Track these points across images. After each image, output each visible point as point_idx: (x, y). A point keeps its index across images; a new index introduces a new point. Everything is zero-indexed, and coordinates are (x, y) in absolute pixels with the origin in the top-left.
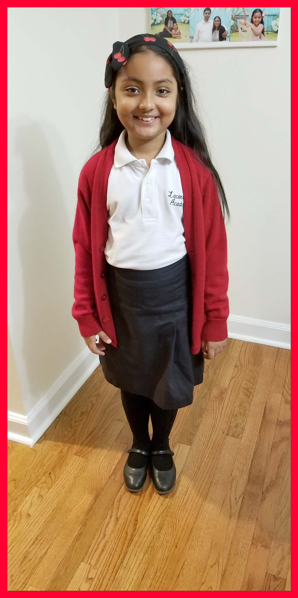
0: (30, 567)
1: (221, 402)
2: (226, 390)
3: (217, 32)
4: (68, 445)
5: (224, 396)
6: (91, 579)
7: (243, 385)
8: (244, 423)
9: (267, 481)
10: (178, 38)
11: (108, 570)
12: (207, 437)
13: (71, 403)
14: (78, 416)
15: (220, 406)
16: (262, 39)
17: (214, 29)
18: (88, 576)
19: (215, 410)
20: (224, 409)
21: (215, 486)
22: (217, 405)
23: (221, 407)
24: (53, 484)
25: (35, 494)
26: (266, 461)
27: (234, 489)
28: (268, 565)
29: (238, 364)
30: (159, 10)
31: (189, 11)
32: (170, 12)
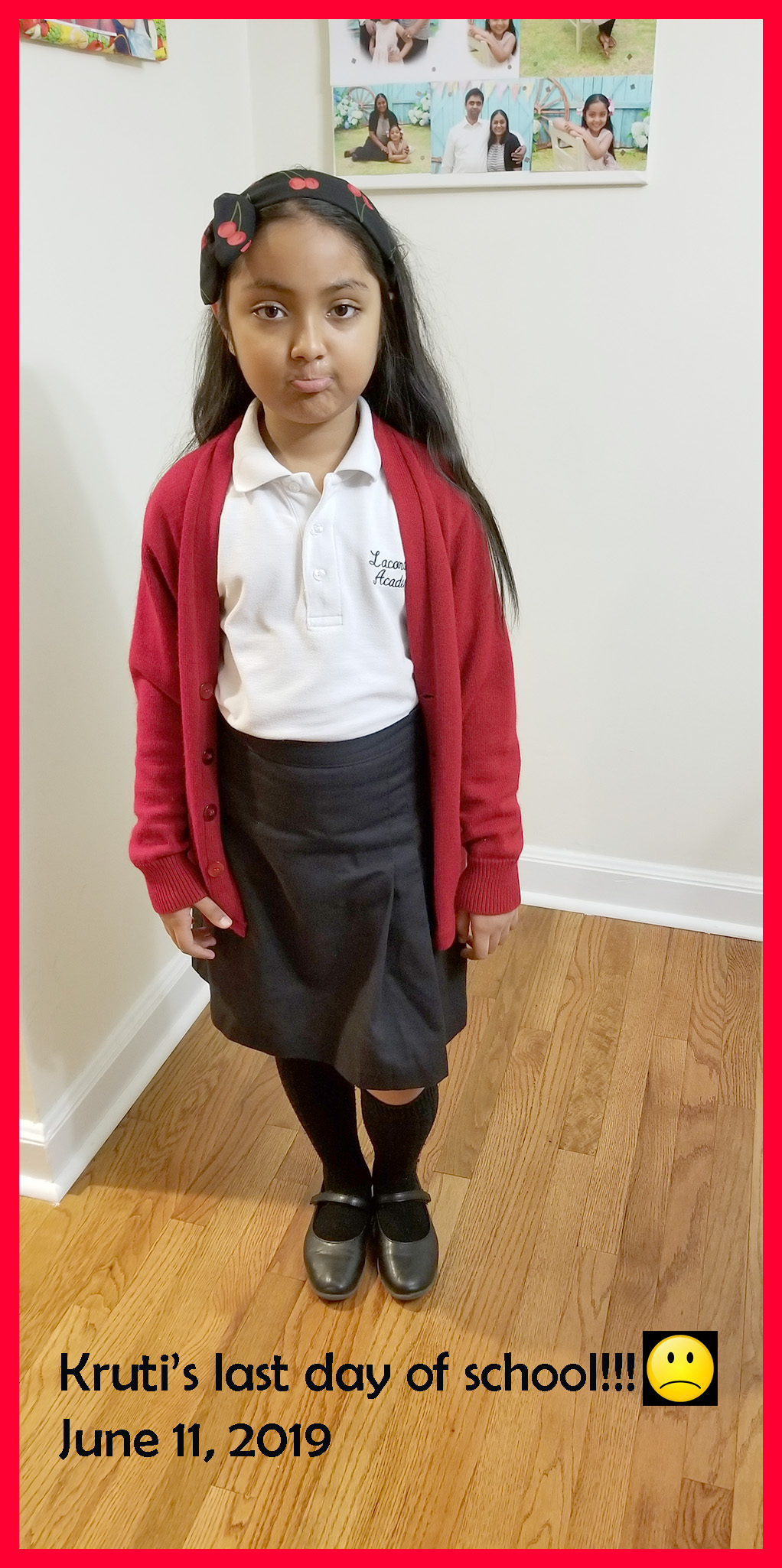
0: (77, 1506)
1: (539, 1068)
2: (549, 1036)
3: (500, 149)
4: (153, 1194)
5: (544, 1052)
6: (241, 1525)
7: (591, 1023)
8: (601, 1117)
9: (667, 1254)
10: (401, 161)
11: (281, 1501)
12: (510, 1155)
13: (152, 1089)
14: (175, 1118)
15: (537, 1076)
16: (611, 166)
17: (492, 140)
18: (231, 1519)
19: (525, 1088)
20: (548, 1085)
21: (538, 1275)
22: (530, 1075)
23: (539, 1082)
24: (121, 1295)
25: (75, 1322)
26: (660, 1205)
27: (586, 1278)
28: (685, 1461)
29: (574, 971)
30: (354, 92)
31: (428, 95)
32: (381, 99)
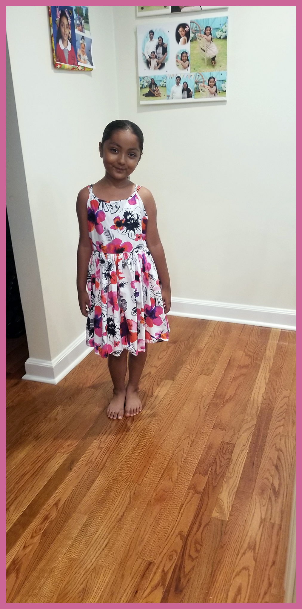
1: (197, 357)
2: (202, 350)
3: (186, 92)
5: (200, 353)
7: (215, 347)
8: (214, 368)
9: (227, 397)
10: (159, 96)
12: (185, 376)
16: (216, 96)
17: (183, 90)
20: (200, 361)
21: (189, 400)
22: (194, 359)
23: (197, 360)
24: (72, 403)
26: (227, 387)
27: (203, 401)
28: (223, 438)
29: (212, 335)
30: (145, 78)
31: (166, 78)
32: (152, 80)
